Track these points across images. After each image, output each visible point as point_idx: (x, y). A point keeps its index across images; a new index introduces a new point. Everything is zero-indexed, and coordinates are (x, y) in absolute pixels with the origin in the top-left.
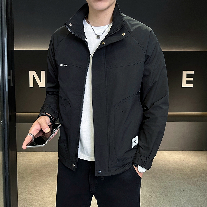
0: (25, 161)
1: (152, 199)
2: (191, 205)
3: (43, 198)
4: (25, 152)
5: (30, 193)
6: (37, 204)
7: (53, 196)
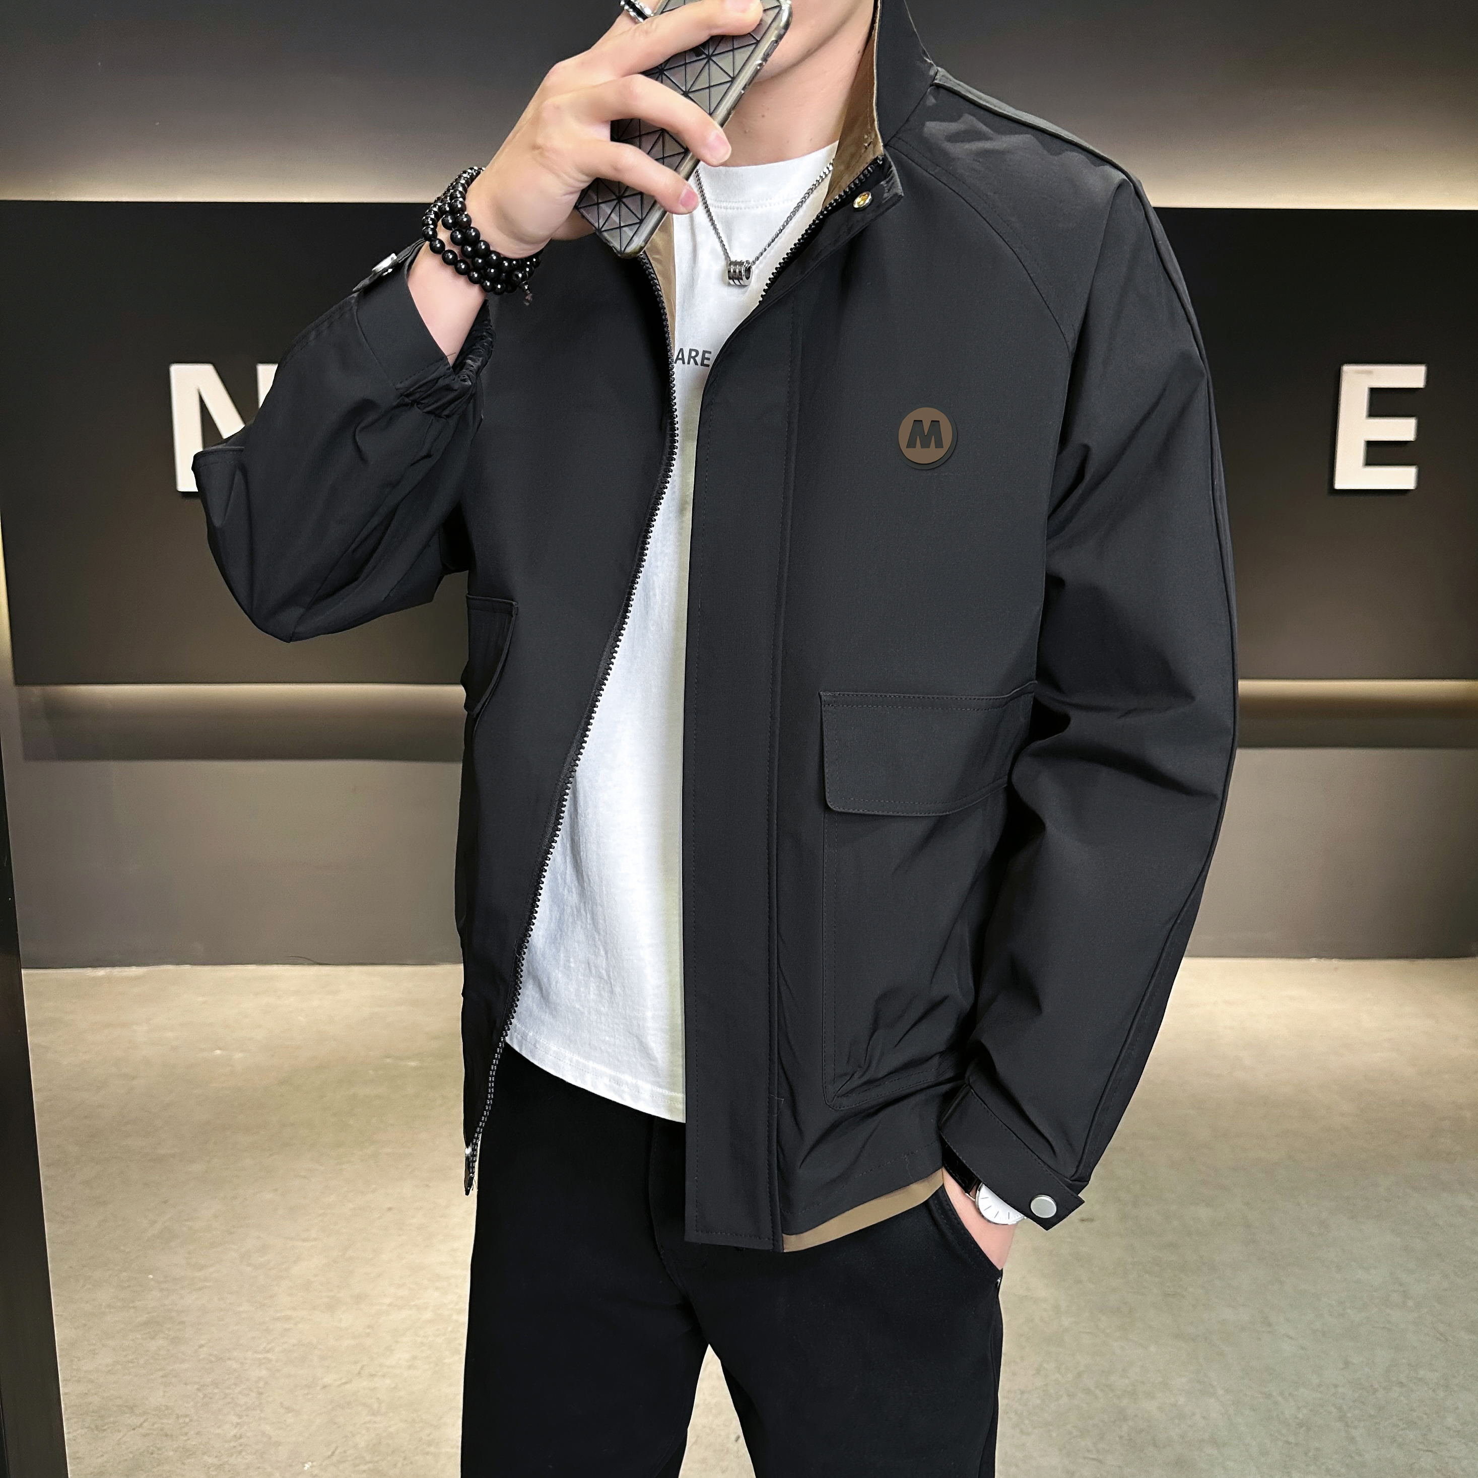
0: (170, 1034)
1: (1066, 1321)
2: (1347, 1364)
3: (289, 1313)
4: (171, 967)
5: (206, 1280)
6: (249, 1354)
7: (359, 1298)
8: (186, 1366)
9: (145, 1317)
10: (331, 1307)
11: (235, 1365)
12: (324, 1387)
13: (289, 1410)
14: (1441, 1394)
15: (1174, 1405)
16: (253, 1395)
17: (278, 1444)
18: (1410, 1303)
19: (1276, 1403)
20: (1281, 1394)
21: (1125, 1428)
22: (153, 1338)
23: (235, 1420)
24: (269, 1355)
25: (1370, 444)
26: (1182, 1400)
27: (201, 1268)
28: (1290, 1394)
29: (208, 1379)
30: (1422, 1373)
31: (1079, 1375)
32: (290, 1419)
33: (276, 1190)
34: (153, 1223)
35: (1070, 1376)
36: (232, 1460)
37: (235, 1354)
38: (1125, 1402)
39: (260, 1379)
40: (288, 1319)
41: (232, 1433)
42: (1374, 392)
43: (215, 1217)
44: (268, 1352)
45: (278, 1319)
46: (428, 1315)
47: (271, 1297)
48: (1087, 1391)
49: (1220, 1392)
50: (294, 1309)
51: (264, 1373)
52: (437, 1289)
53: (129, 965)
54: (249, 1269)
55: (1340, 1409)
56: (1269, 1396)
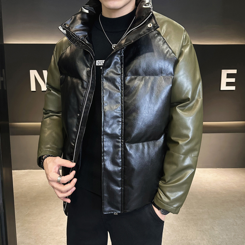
0: (29, 181)
2: (227, 235)
4: (29, 170)
5: (35, 222)
6: (43, 234)
8: (33, 236)
9: (25, 228)
11: (41, 236)
12: (56, 239)
13: (50, 243)
14: (243, 240)
15: (198, 242)
16: (44, 241)
18: (237, 225)
19: (215, 241)
20: (216, 240)
22: (27, 231)
24: (46, 234)
25: (227, 83)
26: (199, 241)
27: (35, 220)
28: (218, 240)
29: (36, 238)
30: (240, 236)
31: (182, 237)
33: (47, 207)
34: (27, 212)
35: (181, 237)
38: (190, 241)
40: (50, 228)
42: (227, 74)
43: (37, 211)
44: (46, 233)
45: (48, 228)
47: (47, 224)
49: (206, 240)
50: (50, 226)
51: (45, 237)
54: (43, 220)
55: (226, 242)
56: (214, 240)
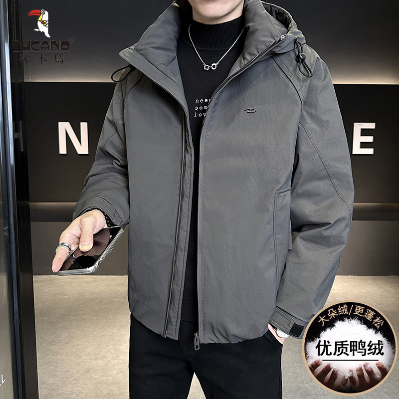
5: (63, 352)
6: (75, 370)
7: (103, 357)
8: (59, 373)
10: (95, 359)
12: (94, 379)
13: (85, 384)
16: (76, 380)
17: (82, 392)
21: (301, 390)
22: (50, 366)
23: (71, 386)
27: (62, 349)
29: (64, 377)
32: (85, 386)
33: (81, 330)
34: (50, 338)
36: (70, 396)
37: (71, 370)
39: (77, 376)
40: (85, 362)
41: (71, 389)
43: (66, 337)
44: (79, 370)
45: (82, 362)
46: (122, 361)
47: (81, 356)
48: (291, 382)
50: (86, 360)
52: (123, 355)
53: (43, 275)
54: (74, 350)
